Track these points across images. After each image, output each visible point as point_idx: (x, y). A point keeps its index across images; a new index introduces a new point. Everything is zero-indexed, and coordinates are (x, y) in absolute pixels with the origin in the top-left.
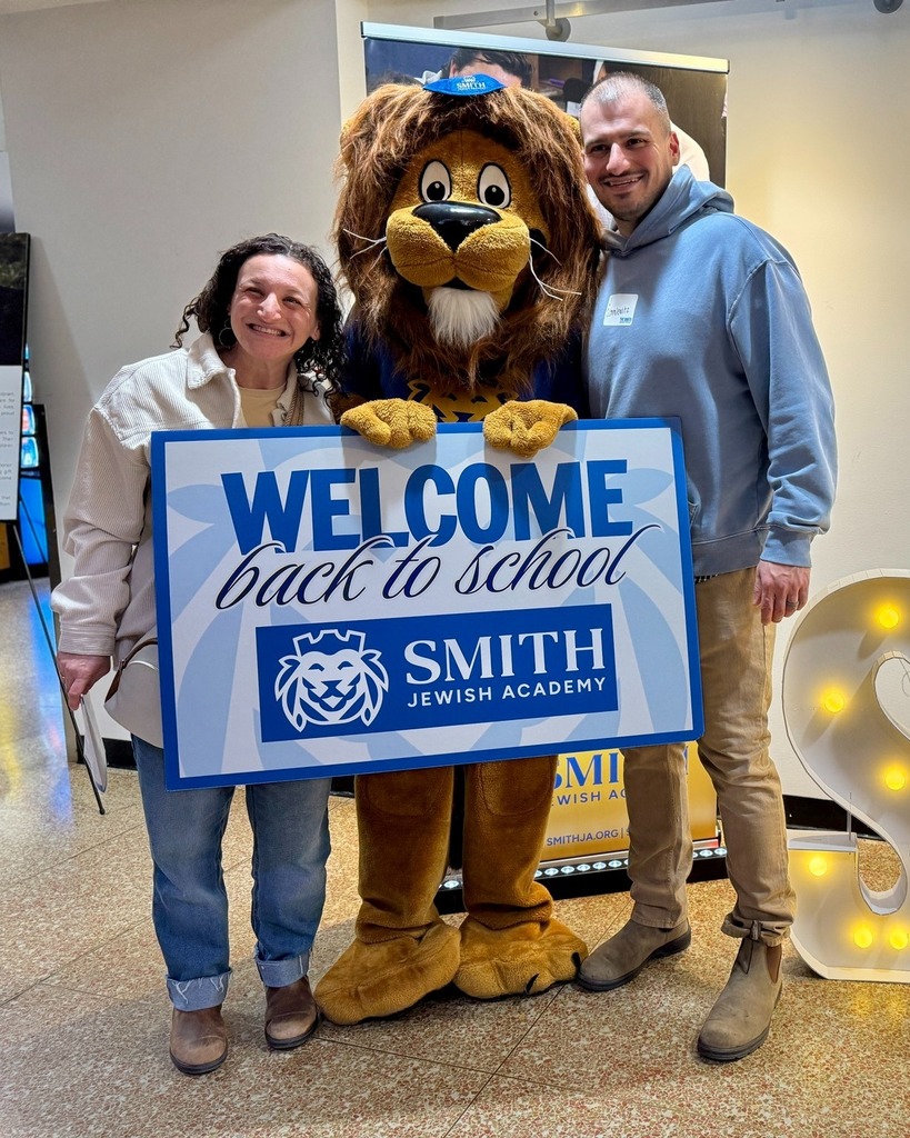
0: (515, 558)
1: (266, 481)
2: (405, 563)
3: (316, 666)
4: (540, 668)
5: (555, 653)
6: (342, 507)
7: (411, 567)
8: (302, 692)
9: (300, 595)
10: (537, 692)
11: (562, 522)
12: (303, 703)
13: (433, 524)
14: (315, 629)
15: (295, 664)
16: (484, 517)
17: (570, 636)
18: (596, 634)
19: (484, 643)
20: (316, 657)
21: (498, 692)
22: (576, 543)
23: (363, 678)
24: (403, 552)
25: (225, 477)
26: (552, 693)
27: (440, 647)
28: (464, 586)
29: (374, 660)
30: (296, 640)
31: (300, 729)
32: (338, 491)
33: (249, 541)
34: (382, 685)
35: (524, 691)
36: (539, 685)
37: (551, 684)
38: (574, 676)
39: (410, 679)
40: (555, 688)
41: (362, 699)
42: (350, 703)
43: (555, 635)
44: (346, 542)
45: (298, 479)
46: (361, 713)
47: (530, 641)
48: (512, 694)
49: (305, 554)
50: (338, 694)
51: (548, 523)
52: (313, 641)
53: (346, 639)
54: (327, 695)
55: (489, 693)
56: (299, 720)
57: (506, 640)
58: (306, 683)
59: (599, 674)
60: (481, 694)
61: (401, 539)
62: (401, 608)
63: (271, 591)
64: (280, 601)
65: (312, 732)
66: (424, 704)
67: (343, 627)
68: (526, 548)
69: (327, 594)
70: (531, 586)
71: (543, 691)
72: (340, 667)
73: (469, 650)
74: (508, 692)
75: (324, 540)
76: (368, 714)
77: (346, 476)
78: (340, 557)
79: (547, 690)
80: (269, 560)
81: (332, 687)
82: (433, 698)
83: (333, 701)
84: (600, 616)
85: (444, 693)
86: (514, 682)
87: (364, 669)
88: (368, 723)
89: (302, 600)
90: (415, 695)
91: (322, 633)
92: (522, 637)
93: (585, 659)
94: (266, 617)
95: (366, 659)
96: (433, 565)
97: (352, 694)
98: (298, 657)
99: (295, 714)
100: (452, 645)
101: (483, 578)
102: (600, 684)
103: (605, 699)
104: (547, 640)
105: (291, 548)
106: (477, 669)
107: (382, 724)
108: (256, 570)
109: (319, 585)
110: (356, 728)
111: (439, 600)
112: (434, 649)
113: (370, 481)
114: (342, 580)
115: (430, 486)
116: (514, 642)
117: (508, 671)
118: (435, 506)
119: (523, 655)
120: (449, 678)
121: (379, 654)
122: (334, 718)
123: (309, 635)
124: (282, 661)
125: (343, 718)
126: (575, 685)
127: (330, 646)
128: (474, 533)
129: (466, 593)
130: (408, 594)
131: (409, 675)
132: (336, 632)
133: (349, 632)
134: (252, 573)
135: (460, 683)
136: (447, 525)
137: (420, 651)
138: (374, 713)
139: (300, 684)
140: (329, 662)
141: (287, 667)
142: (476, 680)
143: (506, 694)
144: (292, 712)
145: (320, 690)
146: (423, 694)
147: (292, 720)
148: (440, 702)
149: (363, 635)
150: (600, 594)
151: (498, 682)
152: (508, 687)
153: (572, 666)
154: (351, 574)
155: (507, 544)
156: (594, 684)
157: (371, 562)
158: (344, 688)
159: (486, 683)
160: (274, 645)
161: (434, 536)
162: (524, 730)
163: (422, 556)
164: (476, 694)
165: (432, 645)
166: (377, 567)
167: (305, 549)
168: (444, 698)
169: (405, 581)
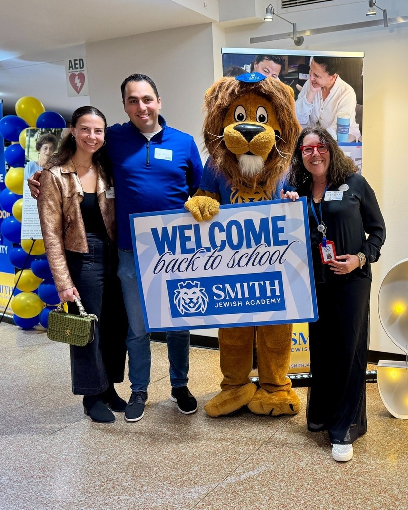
0: (246, 255)
1: (165, 230)
2: (210, 257)
3: (185, 293)
4: (258, 295)
5: (263, 289)
6: (189, 238)
7: (212, 259)
8: (182, 302)
9: (179, 269)
10: (257, 303)
11: (263, 241)
12: (183, 305)
13: (218, 243)
14: (184, 281)
15: (179, 292)
16: (235, 241)
17: (267, 283)
18: (277, 282)
19: (238, 286)
20: (185, 290)
21: (244, 303)
22: (268, 249)
23: (200, 297)
24: (209, 254)
25: (152, 229)
26: (262, 304)
27: (224, 287)
28: (230, 266)
29: (203, 291)
30: (179, 284)
31: (183, 314)
32: (188, 233)
33: (161, 251)
34: (207, 300)
35: (253, 303)
36: (258, 301)
37: (262, 300)
38: (269, 298)
39: (215, 298)
40: (263, 302)
41: (201, 305)
42: (197, 306)
43: (262, 283)
44: (191, 251)
45: (174, 229)
46: (201, 309)
47: (253, 285)
48: (249, 304)
49: (179, 256)
50: (193, 303)
51: (258, 242)
52: (184, 285)
53: (194, 284)
54: (190, 303)
55: (241, 303)
56: (182, 311)
57: (245, 285)
58: (183, 299)
59: (278, 297)
60: (238, 304)
61: (208, 249)
62: (210, 273)
63: (170, 268)
64: (173, 272)
65: (187, 315)
66: (220, 306)
67: (193, 280)
68: (250, 251)
69: (187, 269)
70: (253, 265)
71: (259, 303)
72: (193, 294)
73: (233, 288)
74: (247, 303)
75: (185, 250)
76: (203, 309)
77: (189, 227)
78: (190, 256)
79: (260, 303)
80: (168, 258)
81: (191, 300)
82: (223, 305)
83: (192, 305)
84: (278, 276)
85: (226, 303)
86: (249, 299)
87: (200, 294)
88: (203, 313)
89: (179, 271)
90: (217, 303)
91: (187, 282)
92: (251, 284)
93: (273, 291)
94: (169, 277)
95: (201, 291)
97: (197, 302)
98: (180, 290)
99: (181, 309)
100: (227, 286)
101: (236, 262)
102: (279, 301)
103: (281, 306)
104: (259, 284)
105: (174, 253)
106: (236, 295)
107: (208, 313)
108: (164, 261)
109: (184, 266)
110: (199, 314)
111: (222, 271)
112: (222, 288)
113: (197, 228)
114: (191, 263)
115: (216, 229)
116: (248, 285)
117: (247, 296)
118: (220, 236)
119: (251, 290)
120: (227, 298)
121: (204, 289)
122: (193, 311)
123: (182, 283)
124: (175, 291)
125: (195, 311)
126: (270, 301)
127: (189, 287)
128: (233, 247)
129: (231, 268)
130: (212, 269)
131: (214, 297)
132: (190, 282)
133: (195, 282)
135: (231, 300)
136: (223, 244)
137: (218, 288)
138: (205, 309)
139: (181, 299)
140: (190, 292)
141: (177, 293)
142: (236, 299)
143: (246, 304)
146: (220, 303)
147: (180, 311)
148: (225, 306)
149: (199, 283)
150: (277, 268)
151: (243, 299)
152: (247, 301)
153: (269, 294)
154: (194, 262)
155: (244, 250)
156: (277, 301)
157: (199, 258)
158: (195, 301)
159: (239, 300)
160: (173, 286)
161: (219, 248)
162: (254, 316)
163: (215, 255)
164: (237, 303)
165: (221, 286)
166: (201, 259)
167: (179, 253)
168: (226, 305)
169: (211, 264)
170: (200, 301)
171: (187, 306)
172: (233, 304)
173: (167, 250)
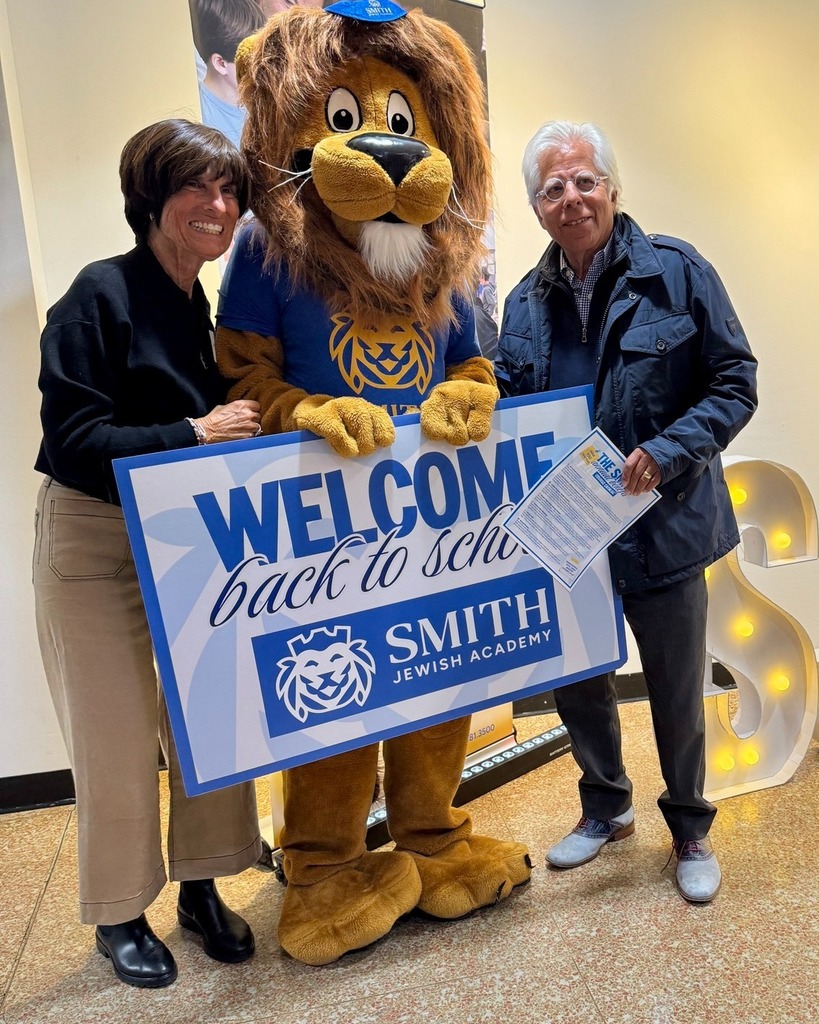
0: (469, 537)
1: (239, 496)
3: (311, 663)
4: (499, 631)
5: (510, 615)
6: (314, 513)
7: (383, 559)
8: (301, 688)
9: (288, 601)
10: (497, 651)
11: (506, 498)
12: (304, 698)
13: (397, 517)
14: (305, 630)
15: (291, 665)
16: (440, 506)
17: (521, 598)
18: (541, 593)
19: (451, 617)
20: (309, 655)
21: (466, 657)
23: (353, 666)
24: (374, 547)
25: (198, 499)
26: (509, 650)
27: (416, 627)
28: (429, 571)
29: (361, 649)
30: (289, 643)
31: (303, 720)
32: (309, 498)
33: (232, 557)
34: (370, 669)
35: (487, 652)
36: (499, 645)
37: (508, 642)
38: (526, 633)
39: (393, 660)
40: (512, 645)
41: (354, 684)
42: (344, 690)
43: (508, 600)
44: (324, 545)
45: (269, 490)
46: (355, 696)
47: (488, 609)
48: (478, 657)
49: (288, 563)
52: (305, 641)
53: (335, 634)
54: (323, 686)
55: (459, 660)
56: (302, 712)
57: (469, 612)
58: (304, 680)
59: (545, 627)
60: (453, 661)
62: (381, 598)
63: (261, 603)
64: (270, 610)
66: (407, 679)
67: (330, 624)
68: (477, 526)
69: (313, 596)
70: (486, 561)
71: (502, 650)
72: (332, 660)
73: (439, 626)
74: (475, 656)
75: (303, 547)
76: (360, 696)
77: (312, 482)
78: (318, 560)
79: (505, 648)
80: (254, 573)
81: (327, 679)
82: (414, 673)
83: (329, 691)
85: (422, 666)
86: (478, 647)
87: (354, 658)
88: (361, 704)
89: (290, 605)
90: (399, 672)
91: (313, 632)
92: (482, 607)
93: (533, 616)
94: (260, 626)
95: (354, 649)
96: (401, 555)
97: (345, 681)
98: (294, 658)
99: (298, 709)
100: (424, 623)
101: (445, 559)
102: (547, 635)
103: (552, 648)
104: (503, 606)
105: (273, 559)
106: (448, 641)
107: (375, 702)
108: (244, 585)
109: (304, 589)
110: (352, 710)
111: (411, 585)
112: (410, 630)
113: (336, 482)
114: (324, 582)
115: (390, 481)
116: (476, 611)
117: (473, 638)
118: (400, 498)
119: (484, 622)
120: (426, 653)
121: (364, 642)
122: (331, 705)
123: (301, 637)
124: (279, 664)
125: (340, 703)
126: (527, 640)
127: (321, 643)
128: (433, 520)
129: (432, 576)
130: (383, 585)
131: (392, 656)
132: (324, 629)
133: (337, 628)
134: (240, 588)
135: (435, 656)
136: (409, 514)
138: (366, 694)
139: (299, 681)
140: (322, 657)
141: (285, 668)
142: (448, 650)
143: (473, 658)
144: (294, 706)
145: (317, 683)
146: (405, 671)
147: (295, 713)
148: (420, 674)
149: (348, 628)
151: (465, 649)
152: (474, 652)
153: (524, 624)
154: (331, 575)
155: (462, 526)
156: (542, 637)
157: (347, 561)
158: (337, 678)
159: (455, 652)
160: (270, 651)
161: (399, 529)
162: (490, 685)
163: (390, 548)
164: (449, 662)
165: (408, 627)
166: (352, 565)
167: (286, 558)
168: (423, 670)
169: (378, 574)
170: (354, 674)
171: (315, 698)
172: (439, 666)
173: (248, 550)
